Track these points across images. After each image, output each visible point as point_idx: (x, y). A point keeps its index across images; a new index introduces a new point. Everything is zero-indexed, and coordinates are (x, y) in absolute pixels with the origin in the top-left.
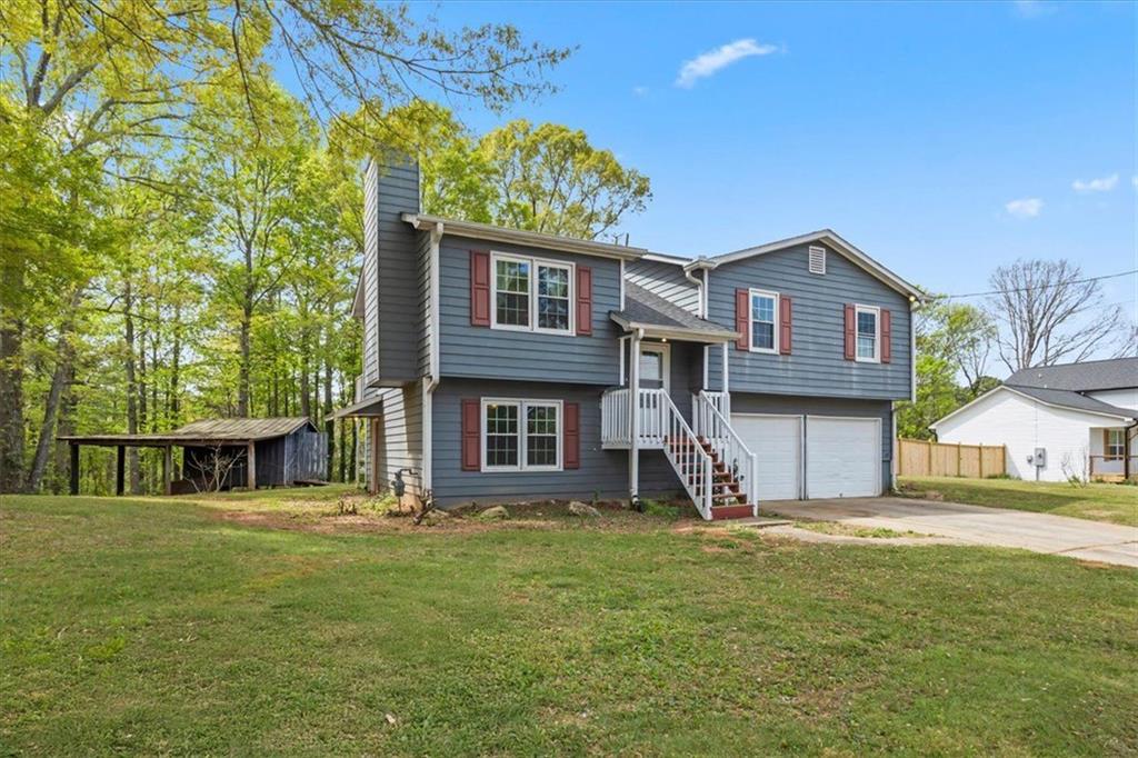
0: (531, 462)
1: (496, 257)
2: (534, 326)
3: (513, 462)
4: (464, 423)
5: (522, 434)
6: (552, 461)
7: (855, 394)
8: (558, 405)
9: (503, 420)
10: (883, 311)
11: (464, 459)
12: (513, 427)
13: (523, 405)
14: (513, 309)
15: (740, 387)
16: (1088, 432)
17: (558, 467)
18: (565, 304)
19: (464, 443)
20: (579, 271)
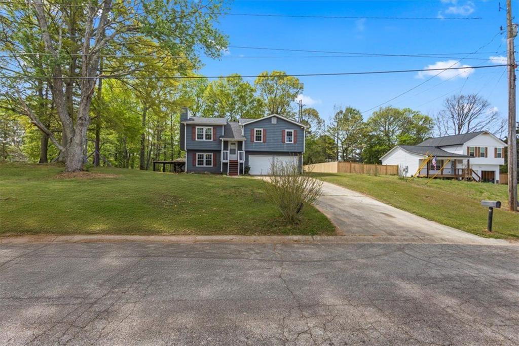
0: (206, 165)
1: (197, 127)
2: (204, 139)
3: (203, 165)
4: (193, 157)
5: (205, 160)
6: (211, 165)
7: (285, 150)
8: (212, 154)
9: (201, 157)
10: (294, 131)
11: (193, 164)
12: (203, 158)
13: (205, 154)
14: (200, 137)
15: (247, 150)
16: (418, 160)
17: (212, 166)
18: (211, 135)
19: (193, 161)
20: (213, 129)
